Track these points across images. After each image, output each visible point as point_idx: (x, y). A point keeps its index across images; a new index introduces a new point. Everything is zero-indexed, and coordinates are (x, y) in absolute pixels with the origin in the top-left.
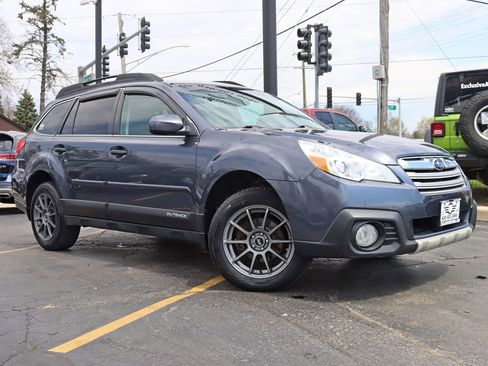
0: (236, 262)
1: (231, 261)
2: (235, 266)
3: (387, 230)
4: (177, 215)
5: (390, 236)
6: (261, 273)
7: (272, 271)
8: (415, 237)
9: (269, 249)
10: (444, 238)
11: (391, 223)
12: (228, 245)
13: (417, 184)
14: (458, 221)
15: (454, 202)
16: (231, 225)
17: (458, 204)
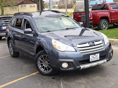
0: (41, 68)
1: (40, 68)
2: (41, 69)
3: (70, 64)
4: (32, 54)
7: (49, 71)
8: (80, 65)
9: (48, 66)
12: (39, 64)
14: (99, 59)
15: (96, 55)
16: (39, 59)
17: (98, 55)
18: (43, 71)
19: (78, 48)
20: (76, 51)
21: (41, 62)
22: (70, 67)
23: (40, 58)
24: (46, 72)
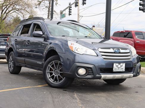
0: (50, 78)
1: (48, 77)
2: (49, 79)
3: (89, 71)
4: (39, 63)
5: (91, 72)
6: (57, 82)
7: (59, 82)
8: (101, 74)
9: (59, 75)
10: (115, 76)
11: (91, 68)
12: (48, 72)
13: (103, 56)
14: (124, 71)
15: (121, 64)
16: (49, 67)
17: (124, 65)
18: (52, 82)
19: (100, 52)
20: (98, 56)
21: (51, 70)
22: (88, 74)
23: (50, 65)
24: (55, 83)
